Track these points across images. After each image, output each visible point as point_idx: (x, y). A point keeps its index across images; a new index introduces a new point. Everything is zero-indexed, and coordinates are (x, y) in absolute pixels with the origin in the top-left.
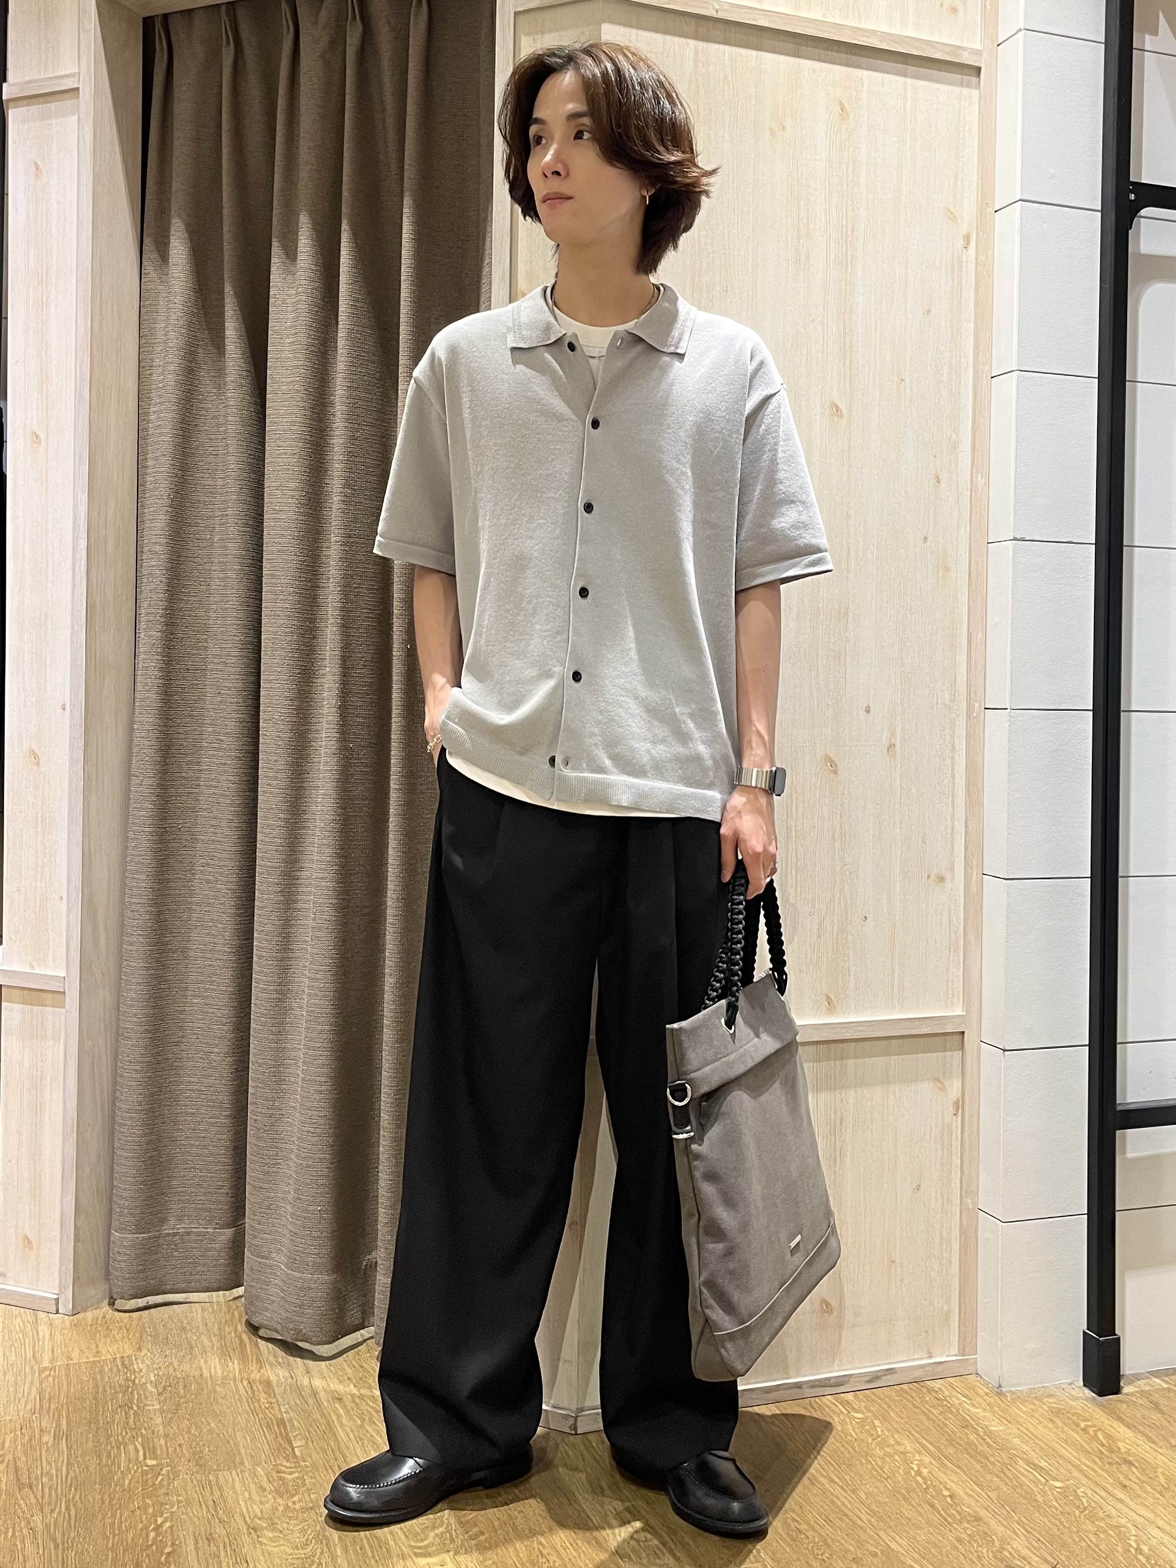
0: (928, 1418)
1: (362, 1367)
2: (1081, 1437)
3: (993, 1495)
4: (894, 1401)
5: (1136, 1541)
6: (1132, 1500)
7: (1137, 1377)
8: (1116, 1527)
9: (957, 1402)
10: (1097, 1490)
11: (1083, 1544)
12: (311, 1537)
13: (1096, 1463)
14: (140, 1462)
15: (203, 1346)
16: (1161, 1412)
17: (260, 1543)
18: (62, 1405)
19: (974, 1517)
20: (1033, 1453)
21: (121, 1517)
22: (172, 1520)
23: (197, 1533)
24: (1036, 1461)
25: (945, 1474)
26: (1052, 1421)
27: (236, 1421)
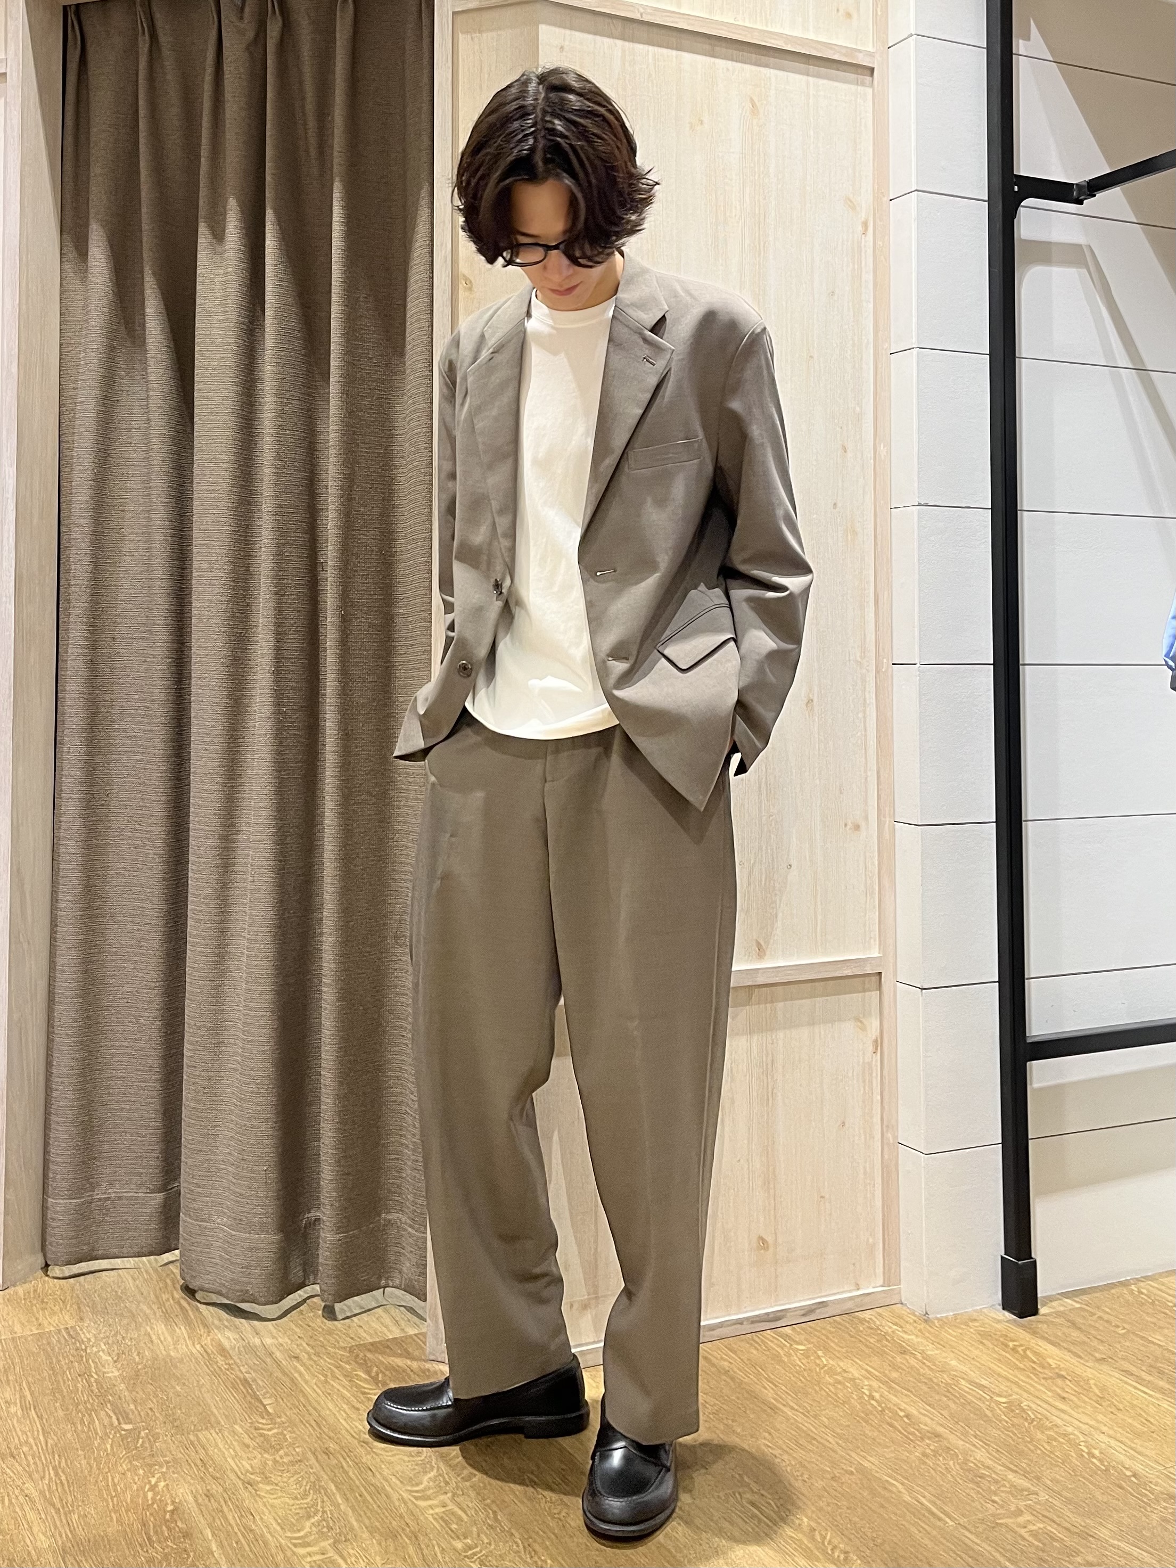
0: (866, 1346)
1: (309, 1326)
2: (1013, 1356)
3: (945, 1413)
4: (831, 1332)
5: (1087, 1447)
6: (1072, 1409)
7: (1050, 1299)
8: (1065, 1435)
9: (890, 1330)
10: (1039, 1403)
11: (1039, 1452)
12: (308, 1488)
13: (1032, 1379)
14: (116, 1427)
15: (145, 1314)
16: (1079, 1329)
17: (259, 1496)
18: (20, 1378)
19: (933, 1434)
20: (972, 1373)
21: (113, 1479)
22: (165, 1481)
23: (194, 1491)
24: (978, 1381)
25: (896, 1396)
26: (981, 1343)
27: (201, 1383)
